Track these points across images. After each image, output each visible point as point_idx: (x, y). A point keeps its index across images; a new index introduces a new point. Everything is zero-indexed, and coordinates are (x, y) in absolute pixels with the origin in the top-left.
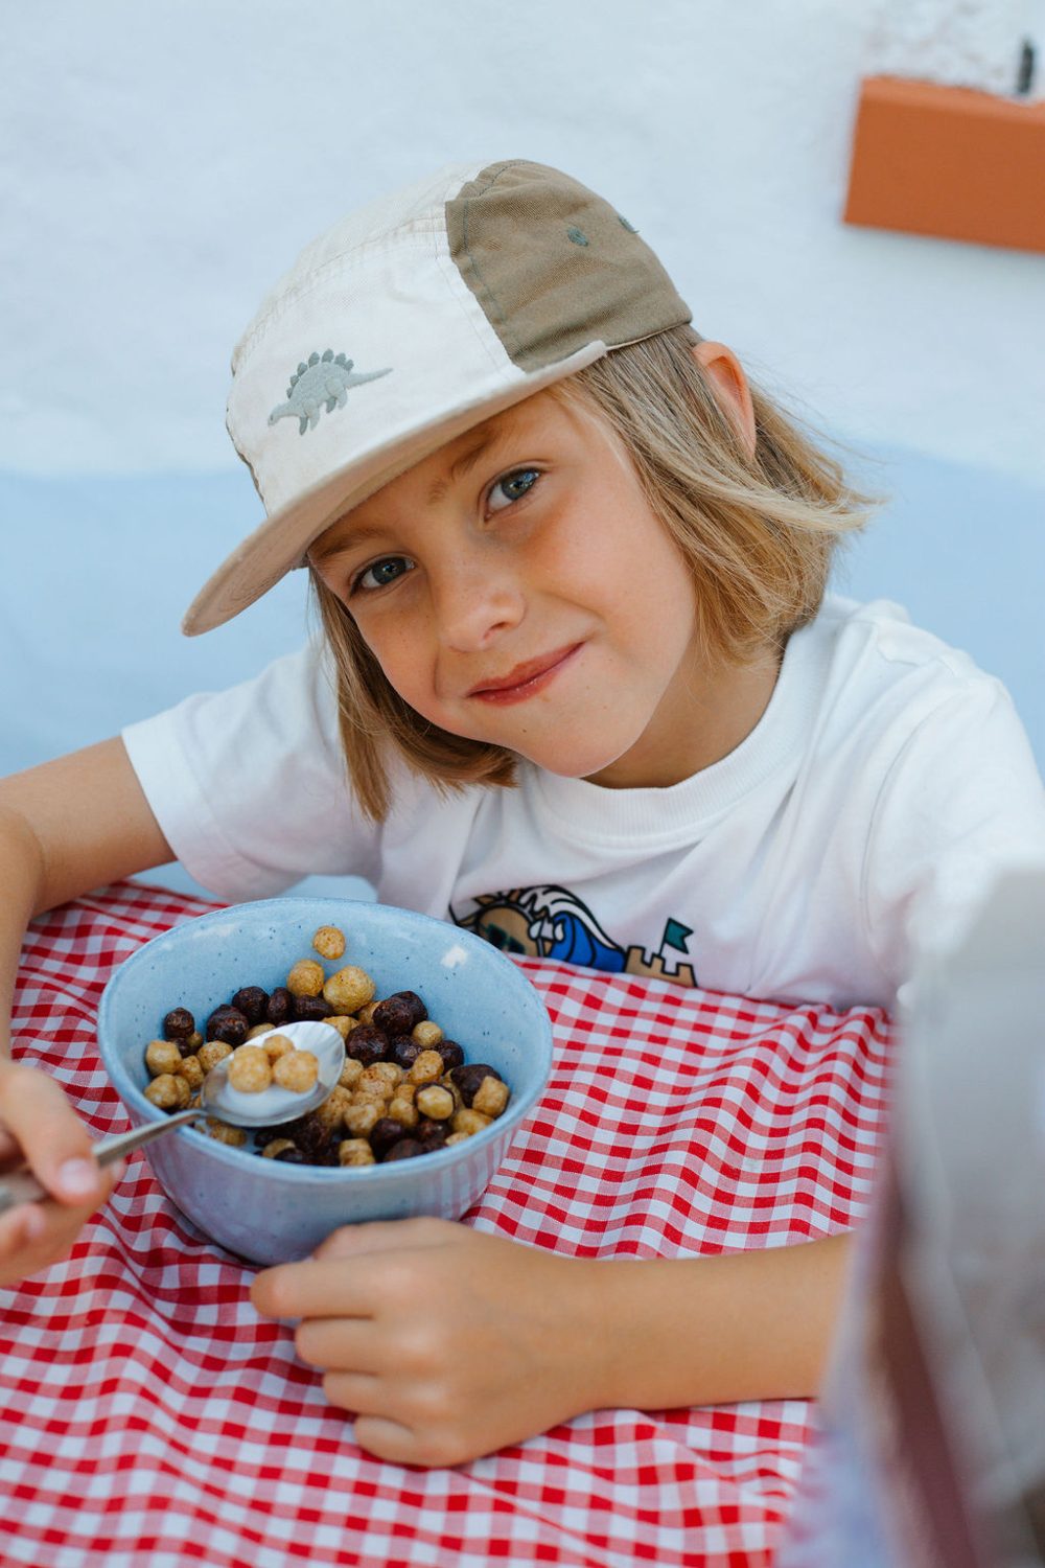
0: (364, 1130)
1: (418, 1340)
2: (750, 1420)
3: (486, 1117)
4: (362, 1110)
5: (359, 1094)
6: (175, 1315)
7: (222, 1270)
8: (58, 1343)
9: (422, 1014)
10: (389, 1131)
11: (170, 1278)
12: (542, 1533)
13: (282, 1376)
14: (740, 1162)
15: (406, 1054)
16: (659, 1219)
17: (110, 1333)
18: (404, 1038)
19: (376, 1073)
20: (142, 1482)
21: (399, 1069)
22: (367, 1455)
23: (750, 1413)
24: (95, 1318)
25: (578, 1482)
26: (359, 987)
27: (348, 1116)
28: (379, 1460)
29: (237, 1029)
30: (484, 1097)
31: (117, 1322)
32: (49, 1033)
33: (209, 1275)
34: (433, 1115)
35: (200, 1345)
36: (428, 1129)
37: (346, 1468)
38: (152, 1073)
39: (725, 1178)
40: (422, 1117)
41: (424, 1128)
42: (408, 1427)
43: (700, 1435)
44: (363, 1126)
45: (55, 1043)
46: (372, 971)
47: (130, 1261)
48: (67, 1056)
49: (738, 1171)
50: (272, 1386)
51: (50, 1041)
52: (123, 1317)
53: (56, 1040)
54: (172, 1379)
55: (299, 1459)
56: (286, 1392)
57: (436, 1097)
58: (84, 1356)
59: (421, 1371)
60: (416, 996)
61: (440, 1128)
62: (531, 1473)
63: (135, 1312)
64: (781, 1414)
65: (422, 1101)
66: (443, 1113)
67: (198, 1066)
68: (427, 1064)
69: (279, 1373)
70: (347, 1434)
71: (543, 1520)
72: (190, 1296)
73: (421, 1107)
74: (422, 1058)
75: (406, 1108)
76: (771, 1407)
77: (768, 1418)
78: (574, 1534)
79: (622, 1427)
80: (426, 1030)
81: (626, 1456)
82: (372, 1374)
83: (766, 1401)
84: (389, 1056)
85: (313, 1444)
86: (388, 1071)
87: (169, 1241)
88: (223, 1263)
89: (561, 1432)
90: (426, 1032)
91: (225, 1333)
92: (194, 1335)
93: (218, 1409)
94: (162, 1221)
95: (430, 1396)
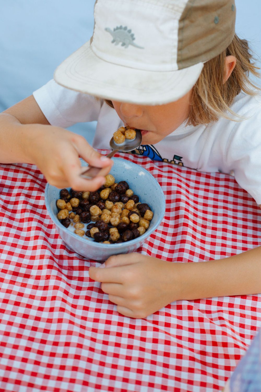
0: (115, 225)
1: (134, 291)
2: (215, 301)
3: (147, 221)
4: (115, 219)
5: (113, 213)
6: (68, 274)
7: (79, 262)
8: (38, 284)
9: (128, 188)
10: (123, 226)
11: (66, 263)
12: (166, 337)
13: (97, 292)
14: (206, 223)
15: (124, 200)
16: (189, 241)
17: (52, 282)
18: (124, 195)
19: (117, 207)
20: (65, 327)
21: (123, 204)
22: (120, 315)
23: (215, 300)
24: (48, 277)
25: (174, 321)
26: (111, 181)
27: (111, 221)
28: (123, 316)
29: (80, 194)
30: (147, 216)
31: (54, 279)
32: (27, 187)
33: (76, 263)
34: (134, 222)
35: (75, 283)
36: (133, 226)
37: (115, 318)
38: (59, 209)
39: (203, 228)
40: (131, 222)
41: (132, 225)
42: (132, 310)
43: (203, 306)
44: (115, 224)
45: (29, 191)
46: (114, 175)
47: (55, 259)
48: (32, 195)
49: (206, 226)
50: (95, 295)
51: (27, 190)
52: (55, 278)
53: (29, 190)
54: (69, 294)
55: (103, 316)
56: (98, 296)
57: (135, 218)
58: (46, 288)
59: (135, 298)
60: (126, 182)
61: (136, 225)
62: (162, 319)
63: (58, 276)
64: (223, 300)
65: (131, 218)
66: (137, 221)
67: (70, 206)
68: (130, 204)
69: (96, 291)
70: (115, 309)
71: (166, 333)
72: (71, 268)
73: (131, 220)
74: (129, 202)
75: (127, 220)
76: (220, 298)
77: (220, 301)
78: (173, 336)
79: (184, 305)
80: (129, 192)
81: (185, 313)
82: (122, 297)
83: (219, 297)
84: (120, 200)
85: (106, 312)
86: (120, 205)
87: (65, 253)
88: (79, 259)
89: (169, 306)
90: (129, 193)
91: (81, 279)
92: (73, 280)
93: (81, 302)
94: (63, 247)
95: (138, 304)
